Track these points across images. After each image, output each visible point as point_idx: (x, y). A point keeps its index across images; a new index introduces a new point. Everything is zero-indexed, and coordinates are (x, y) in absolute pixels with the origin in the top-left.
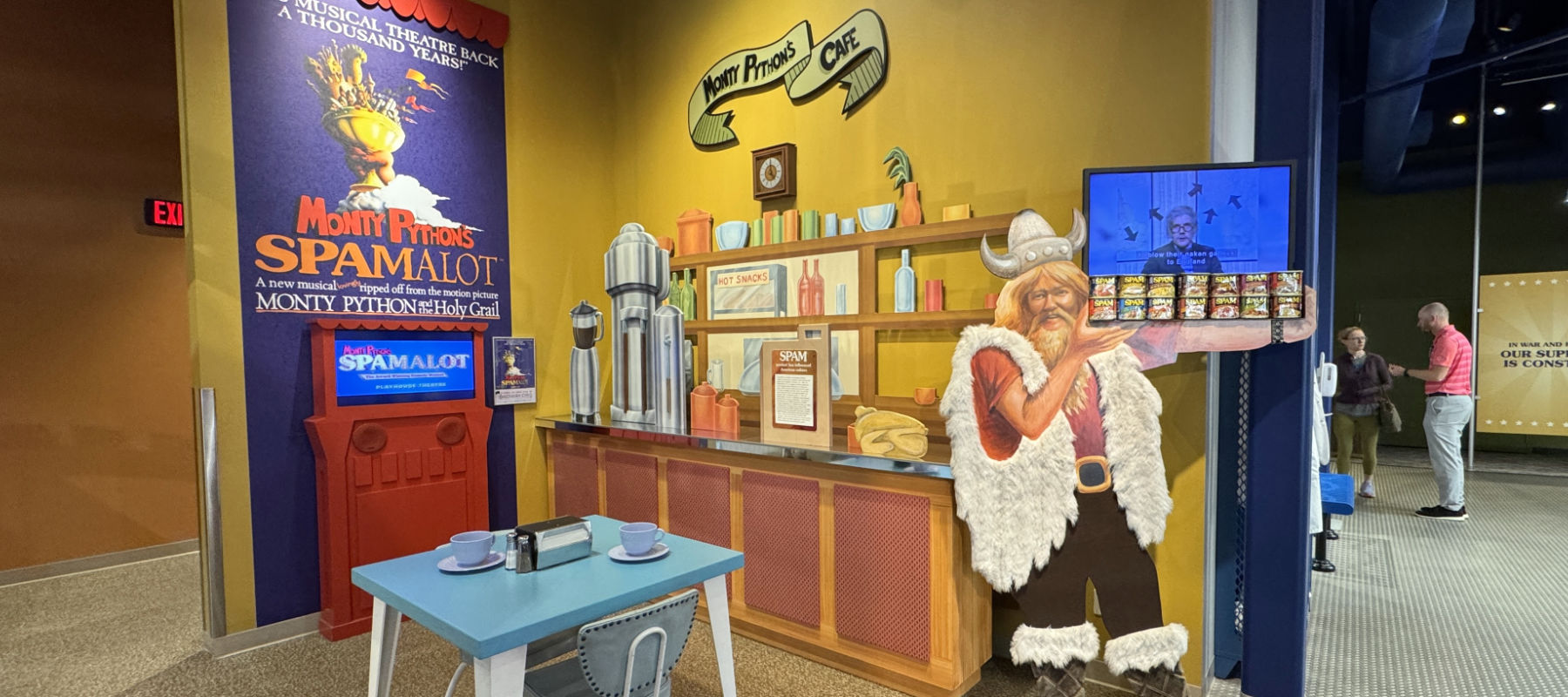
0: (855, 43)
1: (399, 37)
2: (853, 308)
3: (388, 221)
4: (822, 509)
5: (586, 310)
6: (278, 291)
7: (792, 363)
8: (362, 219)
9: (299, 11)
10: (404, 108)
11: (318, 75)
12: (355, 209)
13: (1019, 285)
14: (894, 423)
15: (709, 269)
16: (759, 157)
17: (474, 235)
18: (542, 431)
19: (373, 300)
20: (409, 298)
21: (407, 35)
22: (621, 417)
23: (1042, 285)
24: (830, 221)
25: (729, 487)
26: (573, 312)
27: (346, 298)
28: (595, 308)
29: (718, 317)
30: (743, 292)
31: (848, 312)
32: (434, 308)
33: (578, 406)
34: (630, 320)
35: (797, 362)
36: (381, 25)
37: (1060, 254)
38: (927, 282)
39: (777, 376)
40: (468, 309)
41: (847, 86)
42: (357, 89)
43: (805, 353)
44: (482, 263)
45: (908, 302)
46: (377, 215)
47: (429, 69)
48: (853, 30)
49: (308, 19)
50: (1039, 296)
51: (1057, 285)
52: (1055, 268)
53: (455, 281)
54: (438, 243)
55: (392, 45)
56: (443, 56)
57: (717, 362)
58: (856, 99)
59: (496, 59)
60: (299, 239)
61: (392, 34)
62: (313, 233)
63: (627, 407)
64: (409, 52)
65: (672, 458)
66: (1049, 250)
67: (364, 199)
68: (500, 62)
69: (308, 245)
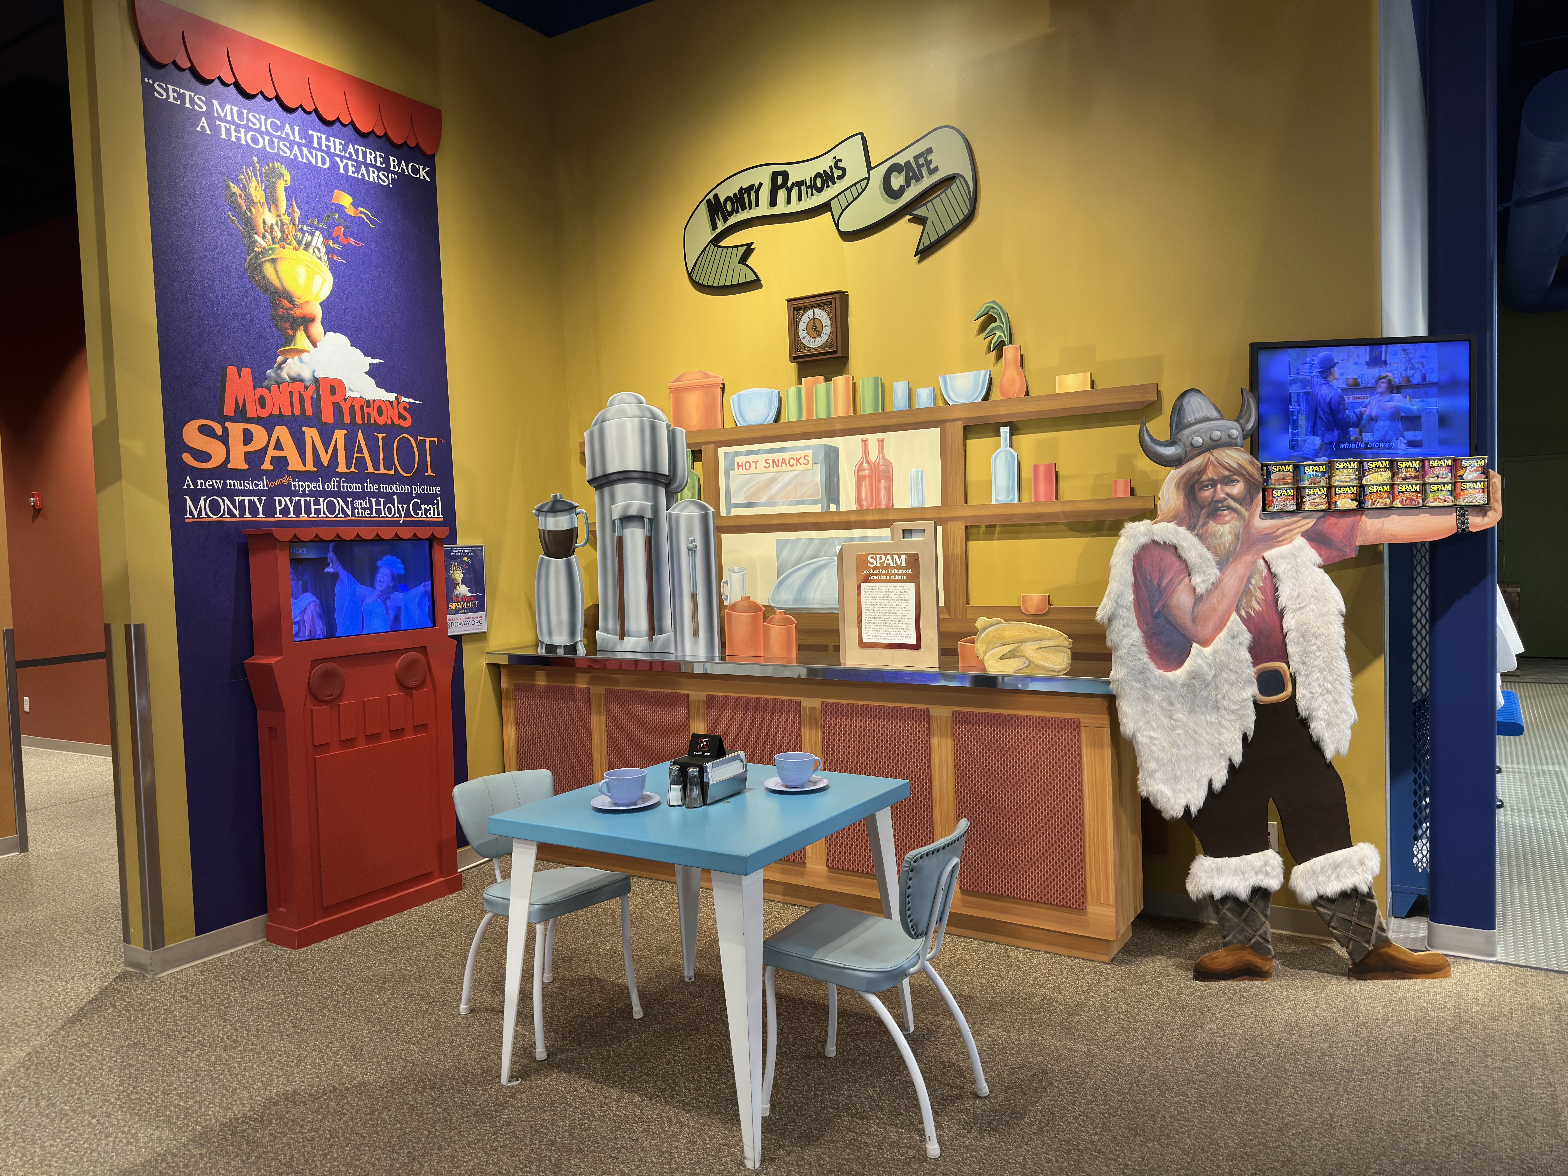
0: (932, 166)
1: (324, 148)
2: (933, 499)
3: (318, 394)
4: (935, 741)
5: (559, 506)
6: (208, 493)
7: (885, 569)
8: (291, 393)
9: (218, 122)
10: (331, 243)
11: (239, 206)
12: (283, 381)
13: (1185, 474)
14: (1028, 635)
15: (722, 451)
16: (797, 306)
17: (411, 408)
18: (495, 669)
19: (305, 501)
20: (344, 496)
21: (332, 144)
22: (615, 645)
23: (1210, 474)
24: (899, 389)
25: (800, 723)
26: (539, 510)
27: (277, 499)
28: (576, 504)
29: (734, 512)
30: (773, 480)
31: (928, 504)
32: (371, 509)
33: (550, 633)
34: (626, 519)
35: (892, 568)
36: (304, 134)
37: (1229, 439)
38: (1036, 467)
39: (864, 585)
40: (408, 507)
41: (920, 220)
42: (281, 220)
43: (903, 557)
44: (421, 445)
45: (1009, 491)
46: (306, 388)
47: (355, 187)
48: (929, 151)
49: (228, 131)
50: (1207, 486)
51: (1227, 473)
52: (1224, 454)
53: (392, 472)
54: (373, 422)
55: (318, 160)
56: (371, 169)
57: (736, 569)
58: (934, 238)
59: (427, 169)
60: (227, 424)
61: (315, 145)
62: (241, 415)
63: (623, 633)
64: (335, 166)
65: (710, 693)
66: (1217, 434)
67: (293, 367)
68: (432, 174)
69: (235, 430)
